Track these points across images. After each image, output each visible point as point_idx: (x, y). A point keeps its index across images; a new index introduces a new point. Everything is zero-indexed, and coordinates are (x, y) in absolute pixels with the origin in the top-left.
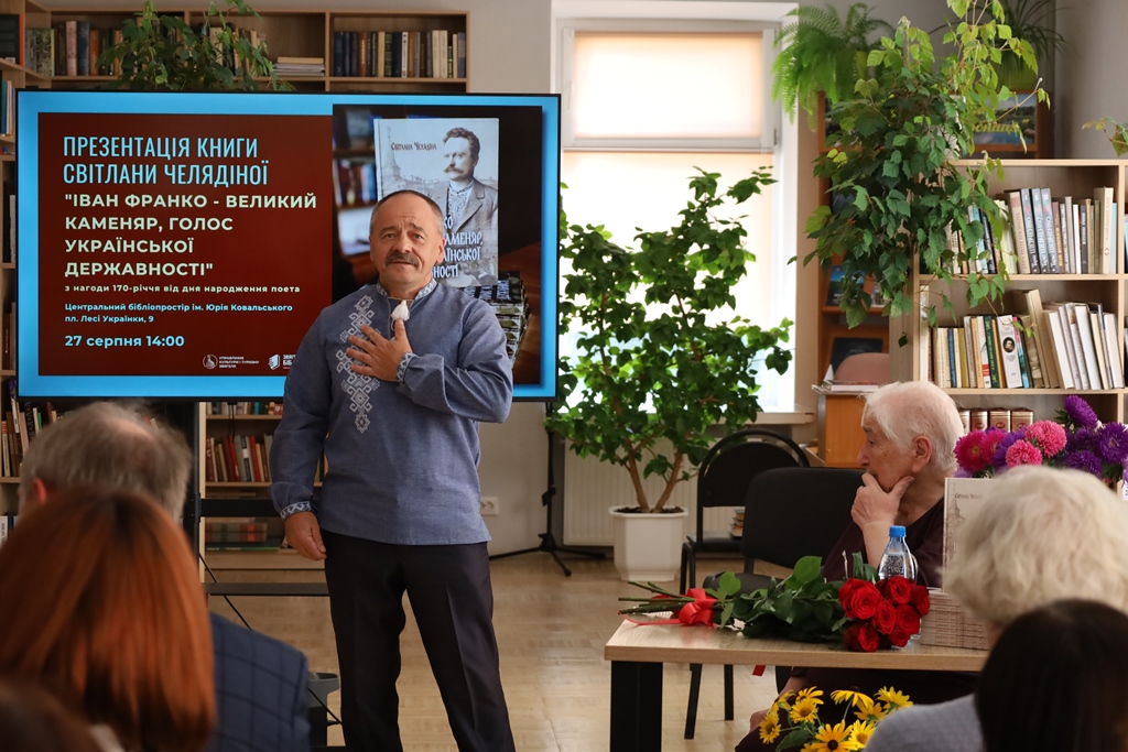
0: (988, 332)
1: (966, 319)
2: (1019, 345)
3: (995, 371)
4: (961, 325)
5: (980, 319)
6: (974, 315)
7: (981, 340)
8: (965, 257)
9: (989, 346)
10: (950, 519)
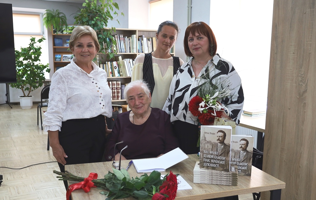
0: (111, 65)
1: (107, 62)
2: (117, 68)
3: (113, 73)
4: (105, 64)
5: (109, 62)
6: (108, 61)
7: (110, 67)
8: (106, 49)
9: (111, 68)
10: (203, 141)
